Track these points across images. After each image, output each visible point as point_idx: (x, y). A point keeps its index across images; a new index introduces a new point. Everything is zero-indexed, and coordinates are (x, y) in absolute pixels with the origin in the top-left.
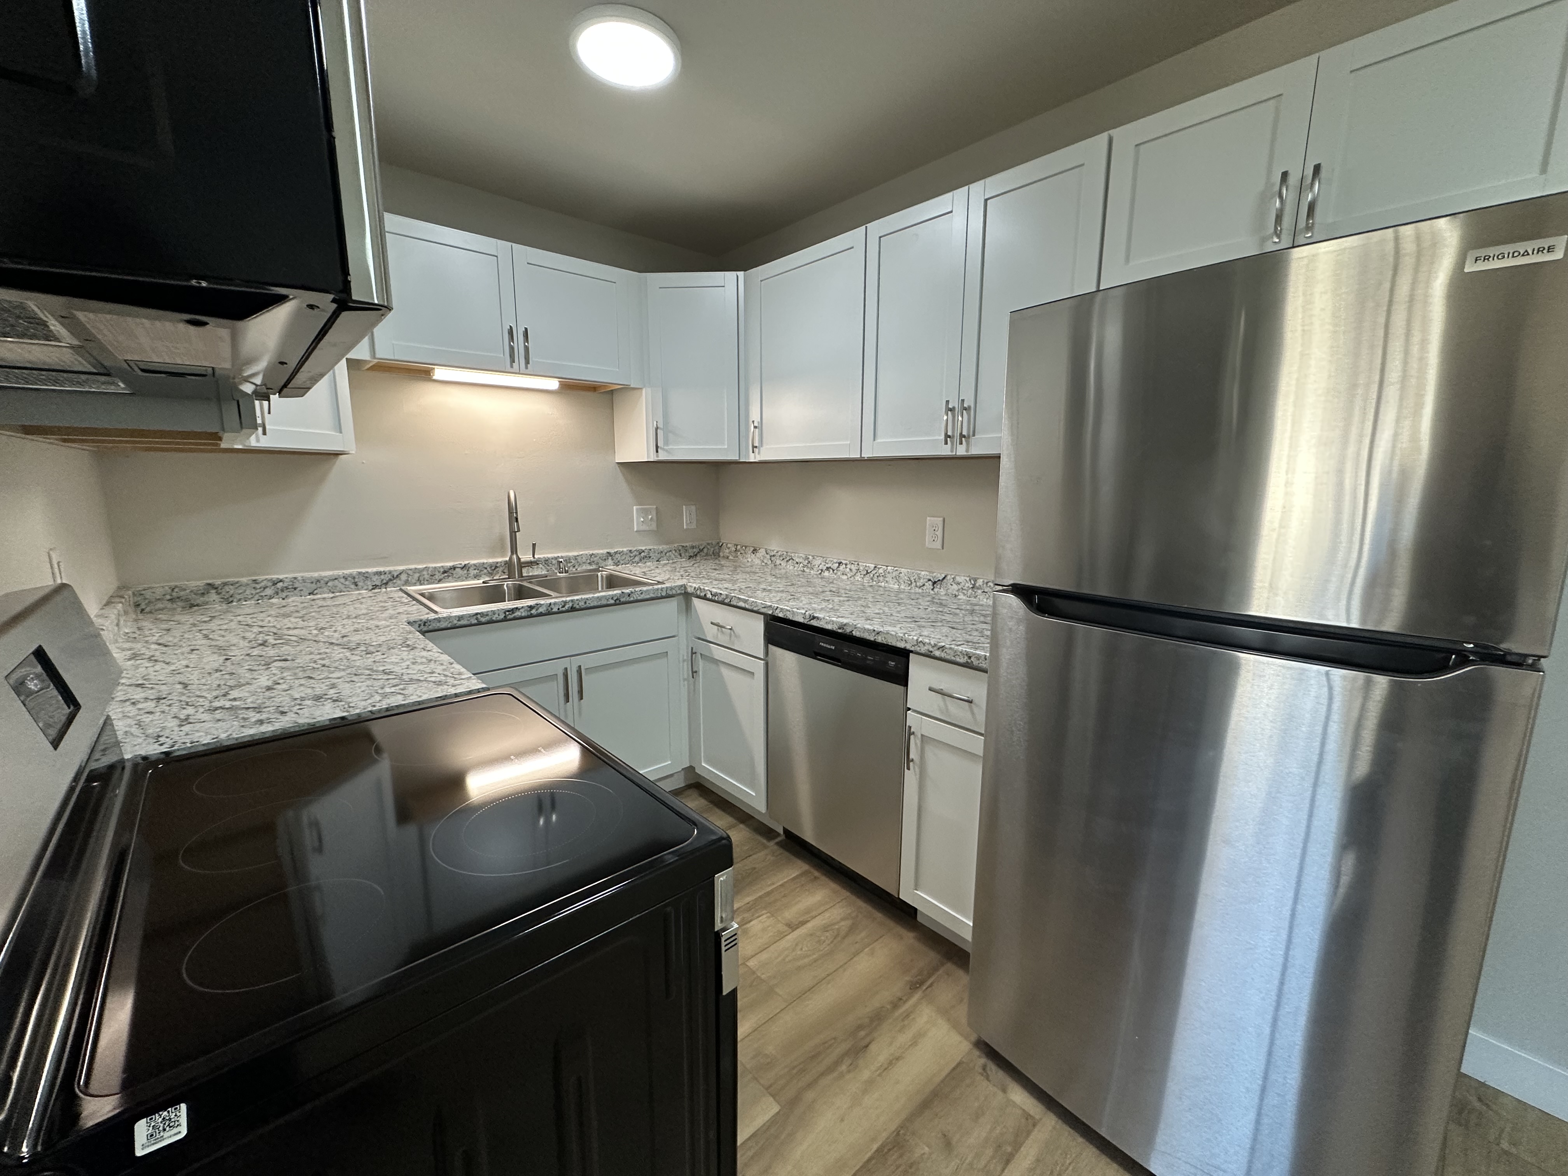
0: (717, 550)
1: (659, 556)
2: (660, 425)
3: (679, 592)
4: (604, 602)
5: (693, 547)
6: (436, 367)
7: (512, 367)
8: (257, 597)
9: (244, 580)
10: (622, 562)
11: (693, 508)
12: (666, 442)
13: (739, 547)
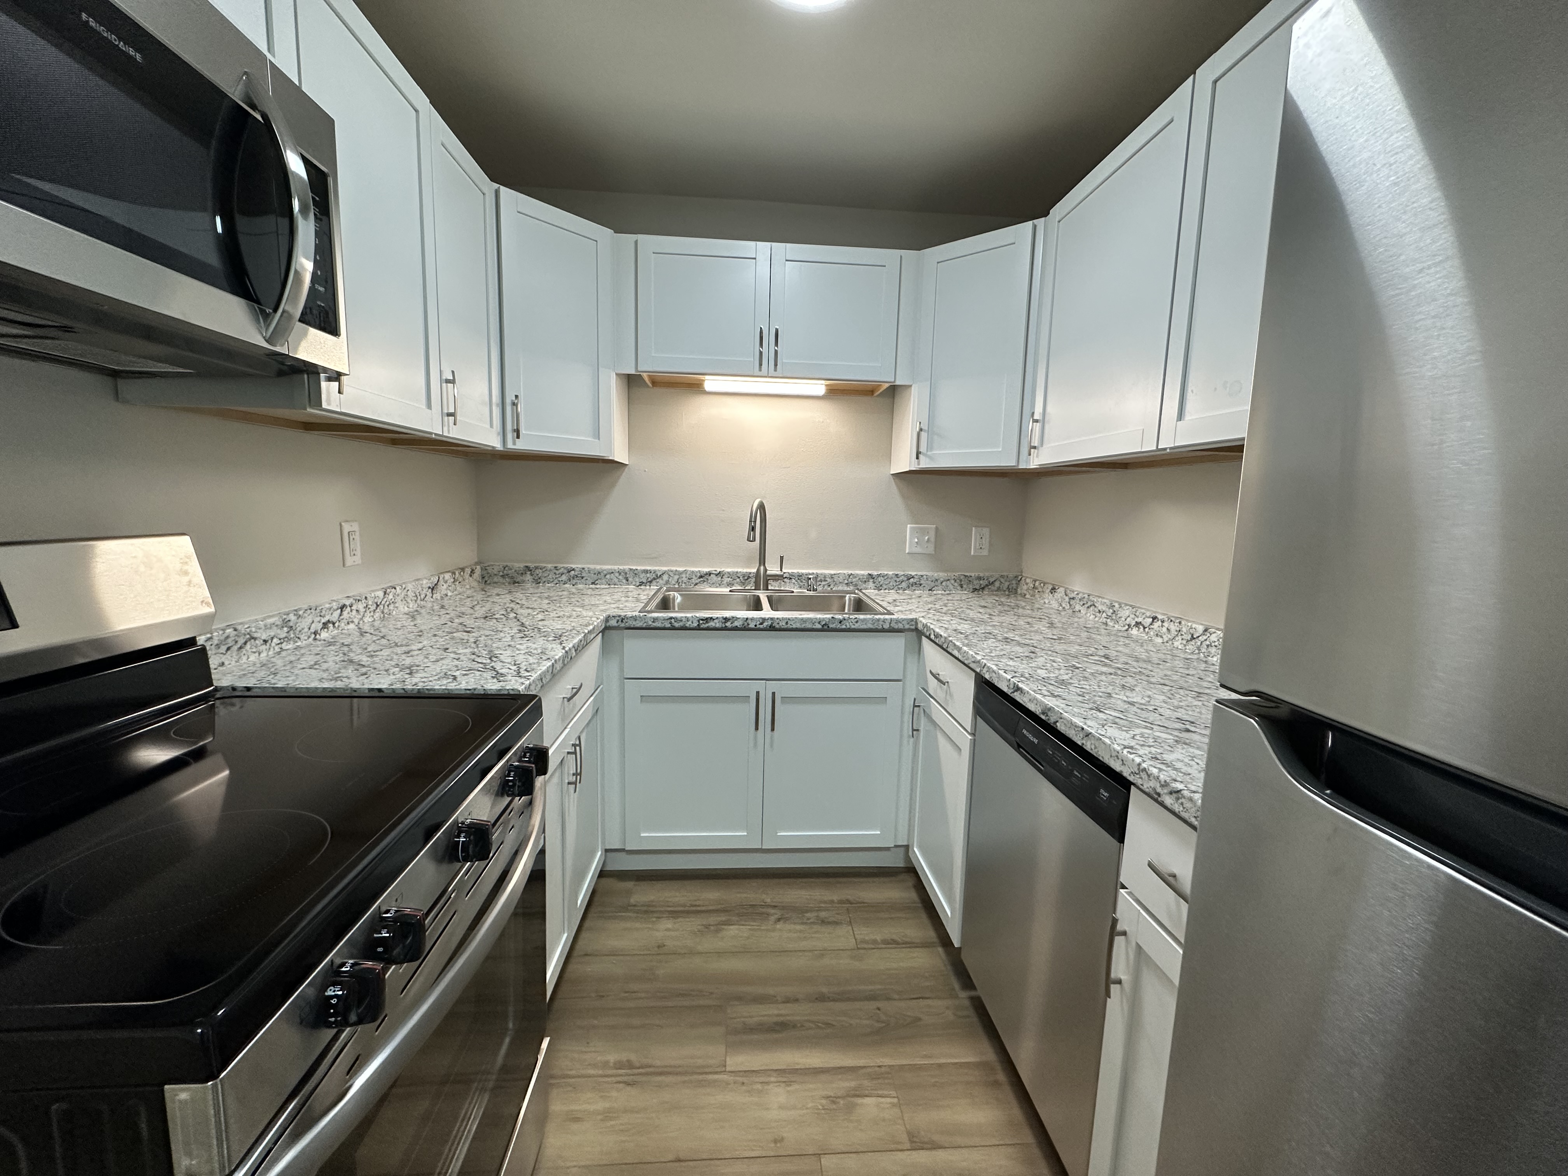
0: (1014, 586)
1: (933, 584)
2: (925, 427)
3: (907, 627)
4: (809, 626)
5: (979, 578)
6: (707, 377)
7: (760, 370)
8: (556, 581)
9: (549, 566)
10: (885, 587)
11: (986, 531)
12: (930, 447)
13: (1037, 583)
